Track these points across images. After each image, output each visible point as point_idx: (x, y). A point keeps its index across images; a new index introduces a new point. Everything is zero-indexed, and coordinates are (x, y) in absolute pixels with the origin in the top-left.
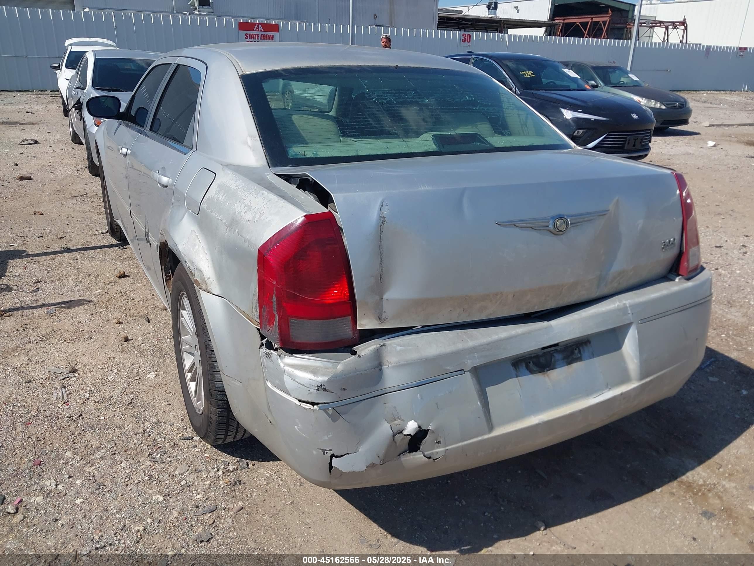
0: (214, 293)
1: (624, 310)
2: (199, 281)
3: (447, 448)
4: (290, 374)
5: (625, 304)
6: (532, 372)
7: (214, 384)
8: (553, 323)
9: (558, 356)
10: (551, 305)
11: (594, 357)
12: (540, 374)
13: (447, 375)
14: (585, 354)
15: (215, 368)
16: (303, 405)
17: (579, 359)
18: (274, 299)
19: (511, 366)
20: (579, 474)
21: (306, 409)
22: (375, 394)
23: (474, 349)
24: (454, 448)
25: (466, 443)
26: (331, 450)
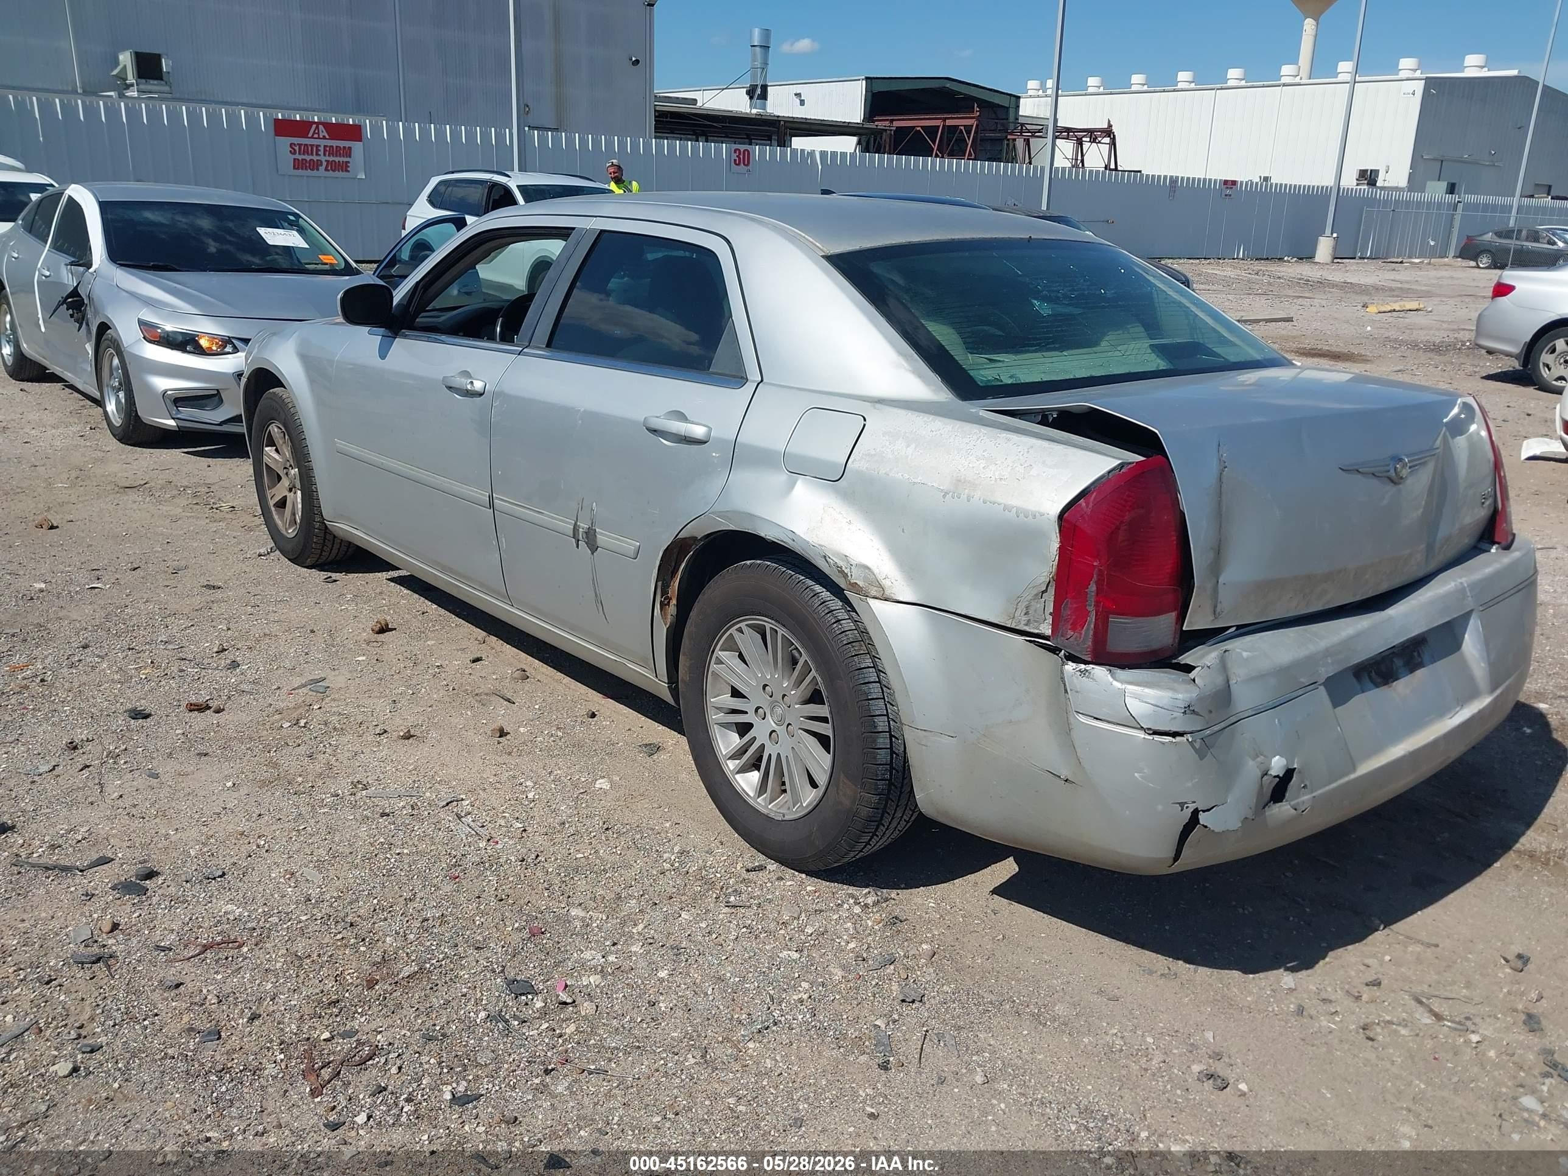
0: (901, 599)
1: (1461, 591)
2: (861, 584)
3: (1314, 794)
4: (1134, 694)
5: (1461, 583)
6: (1377, 686)
7: (874, 753)
8: (1392, 611)
9: (1398, 662)
10: (1384, 587)
11: (1435, 662)
12: (1386, 687)
13: (1300, 692)
14: (1426, 657)
15: (875, 727)
16: (1157, 738)
17: (1420, 665)
18: (1093, 588)
19: (1352, 677)
20: (1380, 857)
21: (1163, 743)
22: (1233, 719)
23: (1327, 652)
24: (1321, 795)
25: (1334, 785)
26: (1194, 802)
